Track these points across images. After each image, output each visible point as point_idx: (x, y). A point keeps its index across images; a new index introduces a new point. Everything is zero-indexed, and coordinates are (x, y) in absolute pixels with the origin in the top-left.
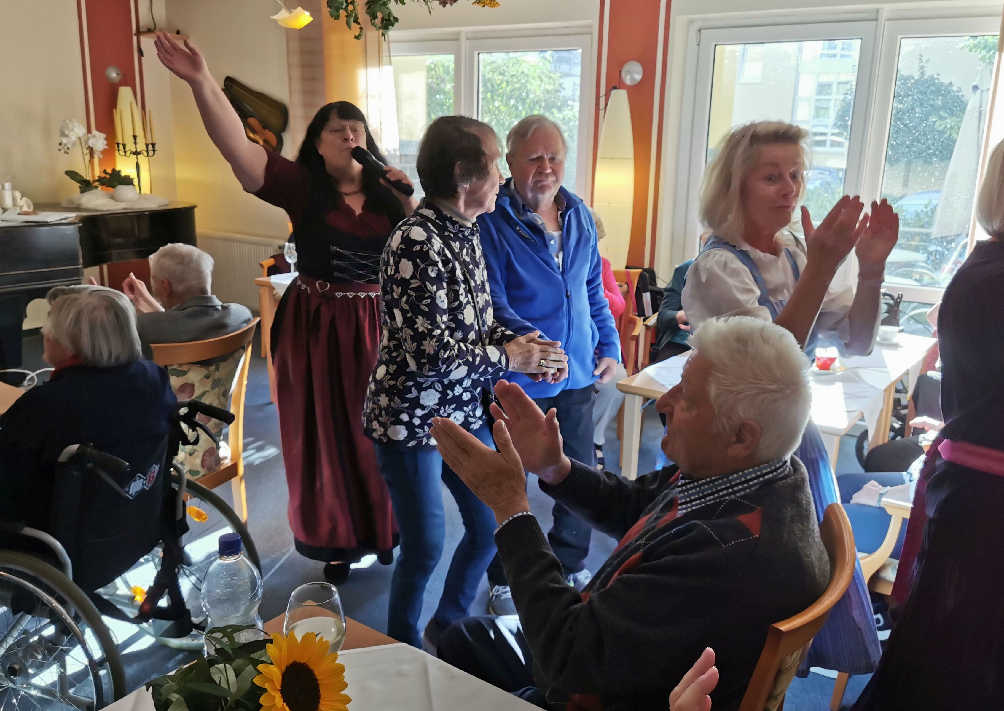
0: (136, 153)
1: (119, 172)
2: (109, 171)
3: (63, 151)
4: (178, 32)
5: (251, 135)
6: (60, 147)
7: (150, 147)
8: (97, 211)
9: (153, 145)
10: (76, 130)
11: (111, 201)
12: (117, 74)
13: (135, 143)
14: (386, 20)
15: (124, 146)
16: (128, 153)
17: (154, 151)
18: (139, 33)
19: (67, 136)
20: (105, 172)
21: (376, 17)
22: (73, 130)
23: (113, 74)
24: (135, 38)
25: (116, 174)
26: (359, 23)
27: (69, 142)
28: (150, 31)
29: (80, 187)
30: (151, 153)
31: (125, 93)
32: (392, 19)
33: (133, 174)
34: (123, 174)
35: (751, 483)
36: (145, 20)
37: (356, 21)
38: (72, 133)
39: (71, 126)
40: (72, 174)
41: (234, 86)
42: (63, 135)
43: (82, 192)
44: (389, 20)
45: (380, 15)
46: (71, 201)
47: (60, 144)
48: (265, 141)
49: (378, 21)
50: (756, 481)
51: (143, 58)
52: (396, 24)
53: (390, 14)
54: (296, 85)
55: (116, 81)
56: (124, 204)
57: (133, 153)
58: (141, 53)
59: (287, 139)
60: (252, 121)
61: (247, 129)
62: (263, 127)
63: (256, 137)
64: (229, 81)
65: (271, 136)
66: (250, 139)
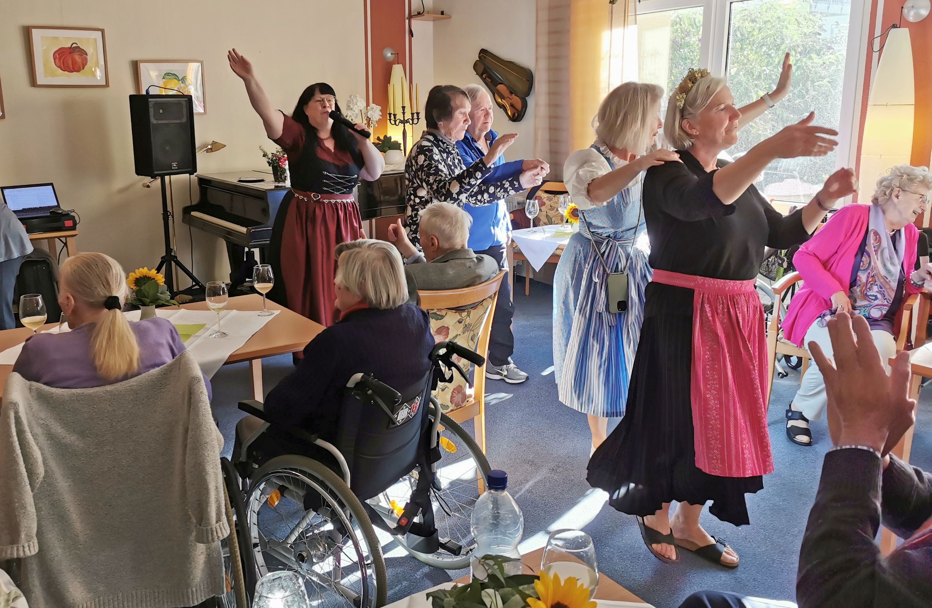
0: (404, 122)
1: (390, 138)
2: (382, 138)
4: (442, 13)
5: (499, 99)
7: (415, 115)
9: (418, 114)
10: (359, 104)
12: (392, 54)
13: (404, 113)
15: (395, 115)
16: (397, 123)
17: (418, 119)
18: (410, 17)
19: (352, 109)
20: (378, 139)
22: (356, 104)
23: (389, 54)
25: (387, 140)
27: (353, 114)
28: (419, 14)
30: (416, 121)
31: (397, 70)
33: (401, 141)
34: (392, 140)
36: (416, 5)
38: (355, 106)
39: (355, 101)
41: (488, 57)
42: (349, 108)
48: (512, 106)
51: (413, 39)
54: (543, 52)
55: (391, 60)
56: (392, 166)
57: (401, 122)
58: (411, 34)
59: (531, 101)
60: (501, 87)
61: (496, 95)
62: (511, 93)
63: (504, 102)
64: (483, 52)
65: (517, 101)
66: (498, 104)
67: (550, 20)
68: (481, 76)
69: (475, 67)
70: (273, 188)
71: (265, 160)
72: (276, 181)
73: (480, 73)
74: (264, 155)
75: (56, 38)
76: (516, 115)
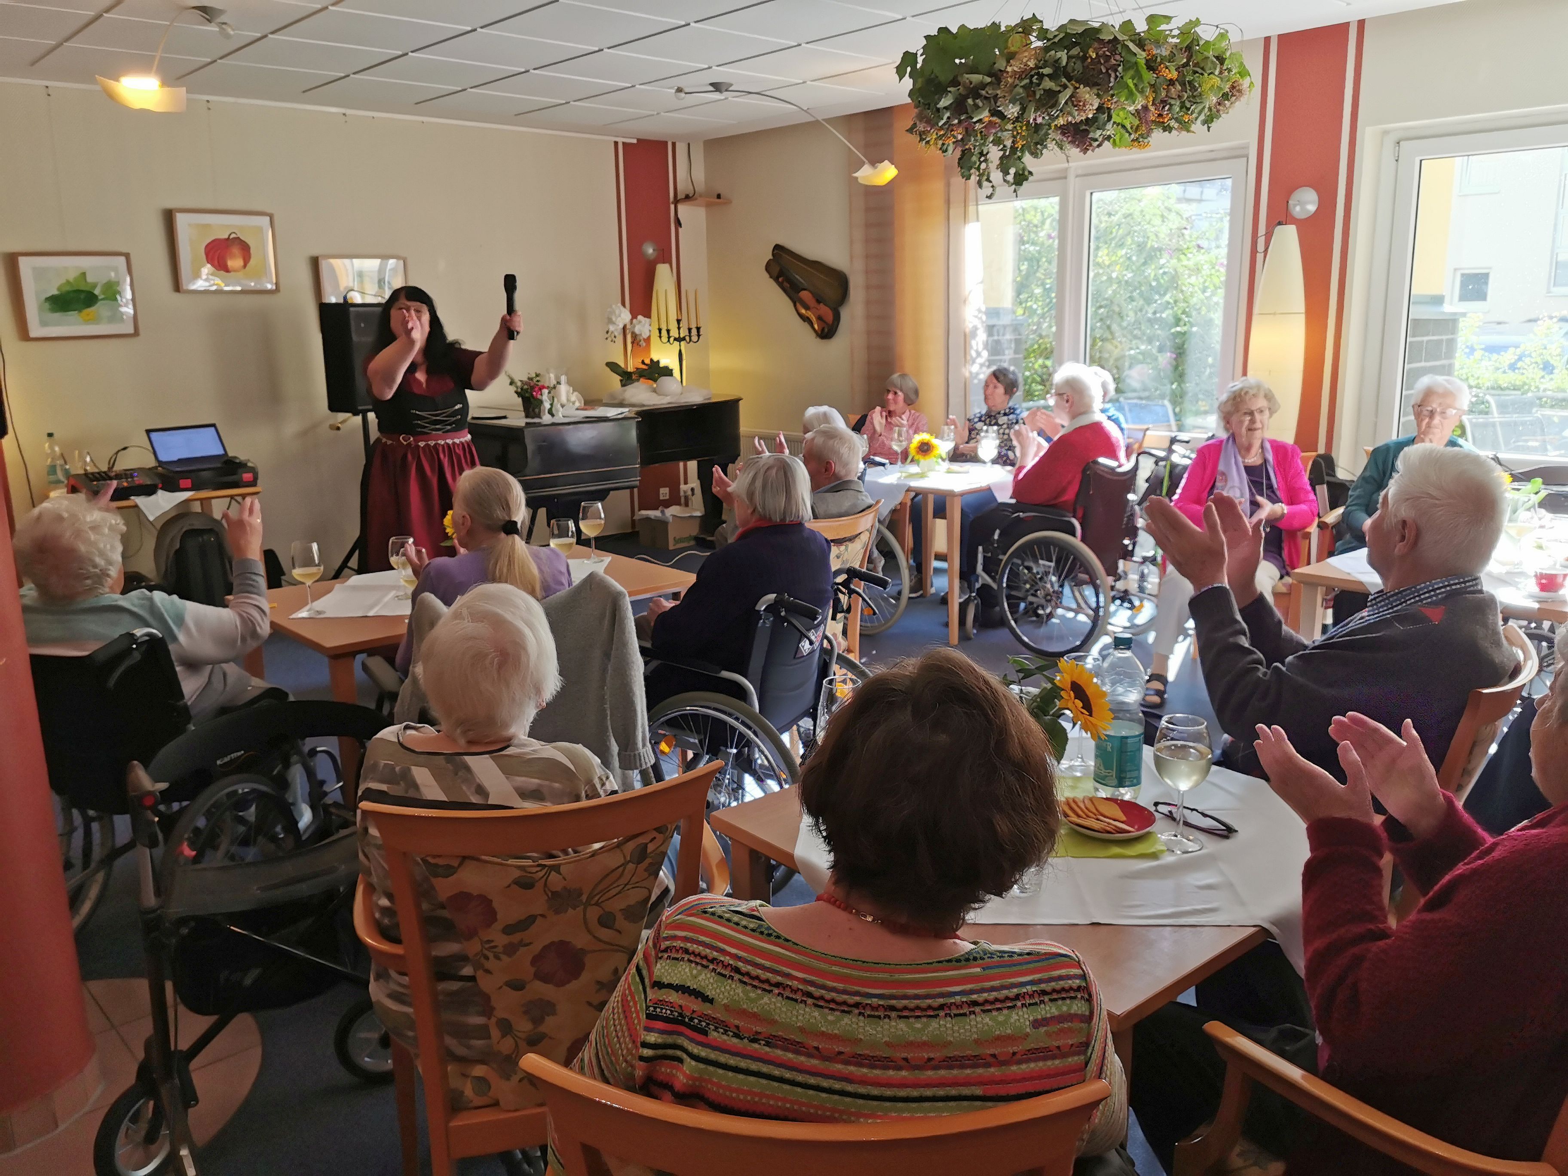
0: (679, 340)
1: (658, 362)
2: (647, 361)
3: (610, 339)
4: (719, 196)
5: (803, 311)
6: (607, 336)
7: (694, 332)
8: (644, 406)
9: (698, 329)
10: (623, 315)
11: (655, 394)
12: (654, 250)
13: (679, 328)
14: (1020, 175)
15: (668, 331)
16: (672, 339)
17: (699, 336)
18: (676, 202)
19: (614, 323)
20: (643, 362)
21: (1009, 174)
22: (620, 316)
23: (650, 250)
24: (672, 207)
25: (655, 364)
26: (991, 182)
27: (616, 330)
28: (687, 197)
29: (621, 381)
30: (695, 338)
31: (662, 271)
32: (1026, 173)
33: (672, 363)
34: (662, 364)
35: (1438, 591)
36: (683, 186)
37: (988, 180)
38: (619, 319)
39: (617, 312)
40: (613, 366)
41: (784, 255)
42: (610, 321)
43: (623, 385)
44: (1023, 174)
45: (1012, 171)
46: (612, 396)
47: (607, 332)
48: (820, 318)
49: (1010, 178)
50: (1443, 590)
51: (680, 230)
52: (1031, 178)
53: (1024, 169)
54: (859, 248)
55: (652, 258)
56: (668, 398)
57: (675, 339)
58: (678, 223)
59: (845, 313)
60: (804, 295)
61: (798, 305)
62: (819, 302)
63: (809, 314)
64: (779, 249)
65: (826, 312)
66: (801, 316)
67: (868, 210)
68: (776, 280)
69: (768, 268)
70: (523, 425)
71: (513, 389)
72: (527, 416)
73: (775, 274)
74: (511, 383)
75: (207, 226)
76: (826, 330)
